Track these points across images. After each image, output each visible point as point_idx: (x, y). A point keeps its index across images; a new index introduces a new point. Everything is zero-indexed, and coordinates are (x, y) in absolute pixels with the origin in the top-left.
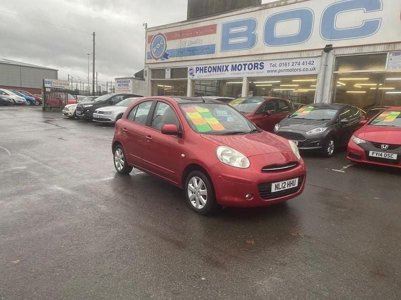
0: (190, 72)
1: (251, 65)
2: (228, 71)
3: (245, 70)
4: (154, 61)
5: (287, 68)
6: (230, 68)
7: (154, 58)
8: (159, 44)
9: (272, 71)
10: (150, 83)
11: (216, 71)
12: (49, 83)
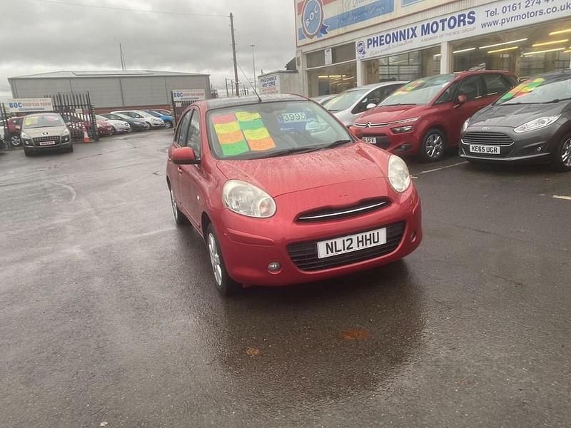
0: (359, 48)
1: (452, 20)
2: (416, 36)
3: (443, 30)
4: (308, 40)
5: (517, 12)
6: (418, 31)
7: (308, 36)
8: (312, 13)
9: (490, 24)
10: (306, 76)
11: (397, 41)
12: (179, 95)
